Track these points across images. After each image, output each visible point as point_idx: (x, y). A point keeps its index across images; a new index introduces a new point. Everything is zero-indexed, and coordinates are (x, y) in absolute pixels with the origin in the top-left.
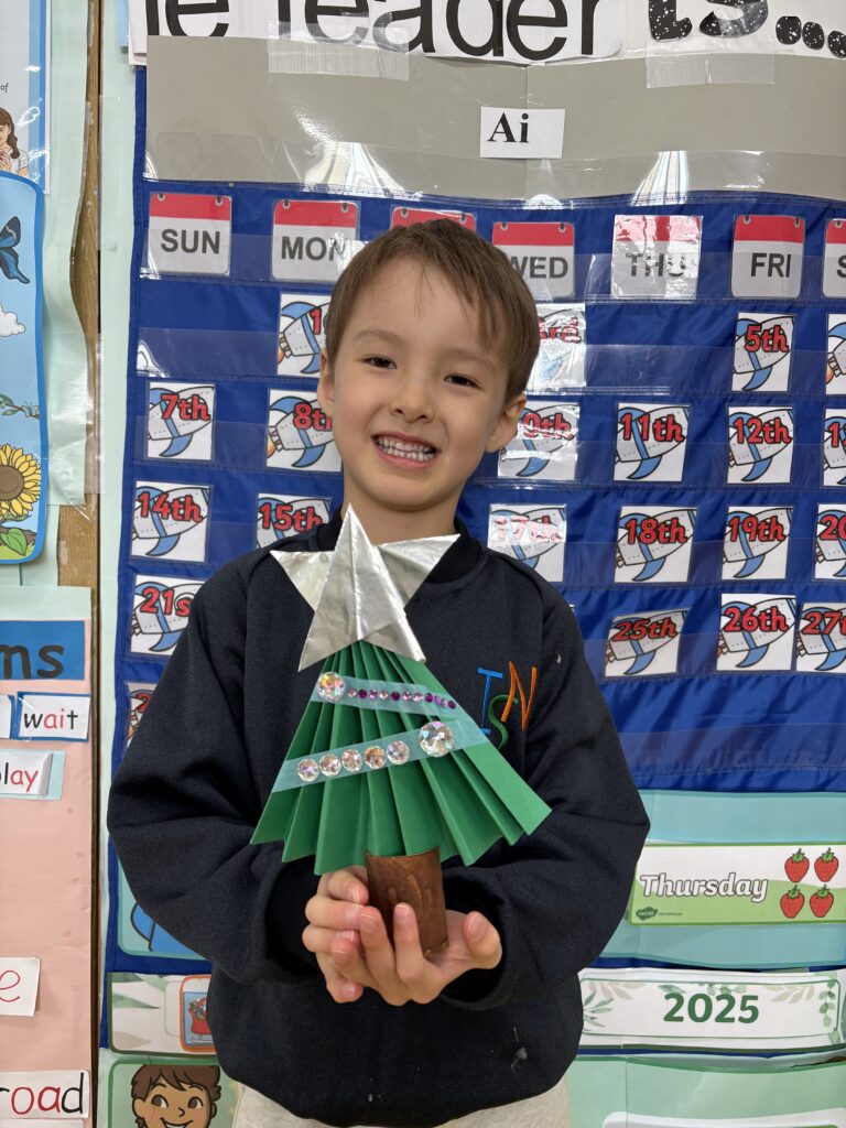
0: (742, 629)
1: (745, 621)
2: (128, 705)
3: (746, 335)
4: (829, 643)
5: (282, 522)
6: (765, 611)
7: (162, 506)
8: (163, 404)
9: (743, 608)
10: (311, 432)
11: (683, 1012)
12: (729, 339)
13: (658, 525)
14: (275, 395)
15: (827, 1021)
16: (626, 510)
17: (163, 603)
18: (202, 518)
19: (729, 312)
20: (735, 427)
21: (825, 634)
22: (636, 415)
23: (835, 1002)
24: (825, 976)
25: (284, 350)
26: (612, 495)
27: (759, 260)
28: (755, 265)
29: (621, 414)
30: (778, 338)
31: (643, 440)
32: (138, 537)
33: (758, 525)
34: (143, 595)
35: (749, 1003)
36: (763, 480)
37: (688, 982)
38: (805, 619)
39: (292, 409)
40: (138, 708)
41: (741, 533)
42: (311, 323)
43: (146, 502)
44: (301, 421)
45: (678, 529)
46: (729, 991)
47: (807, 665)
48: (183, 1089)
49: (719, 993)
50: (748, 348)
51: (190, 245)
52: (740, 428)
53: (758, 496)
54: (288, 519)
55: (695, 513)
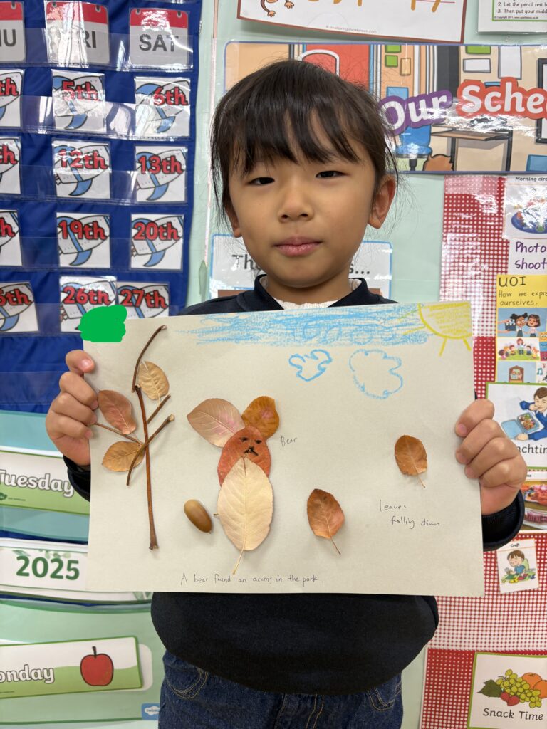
0: (76, 302)
1: (79, 297)
6: (92, 290)
9: (76, 287)
11: (29, 569)
33: (83, 228)
35: (73, 566)
36: (86, 196)
37: (33, 549)
41: (70, 233)
45: (5, 226)
46: (59, 556)
49: (52, 557)
55: (16, 214)
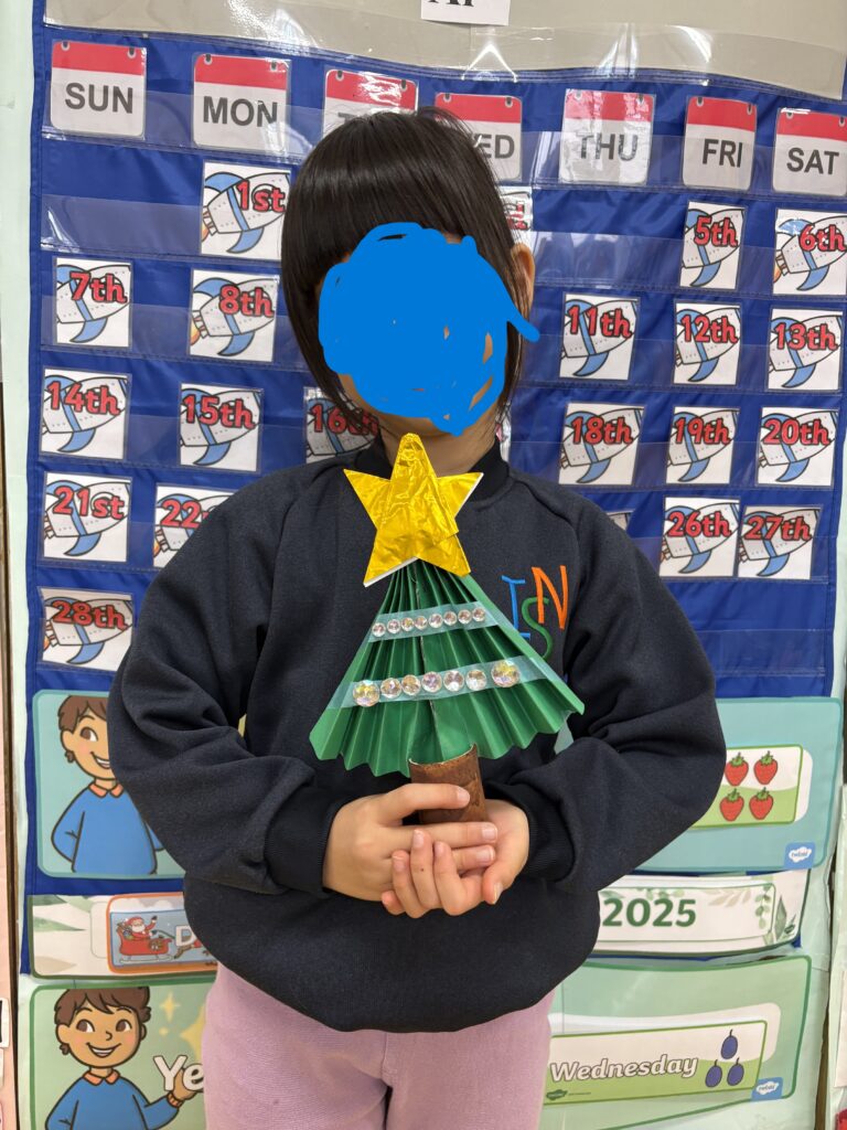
0: (685, 534)
1: (689, 525)
2: (43, 614)
3: (696, 226)
4: (770, 548)
5: (208, 416)
6: (708, 516)
7: (74, 398)
8: (72, 282)
9: (687, 512)
10: (239, 316)
11: (622, 916)
12: (678, 231)
13: (604, 425)
14: (199, 276)
15: (762, 924)
16: (573, 408)
17: (78, 503)
18: (120, 411)
19: (680, 200)
20: (682, 324)
21: (766, 539)
22: (583, 308)
23: (770, 905)
24: (761, 880)
25: (208, 227)
26: (558, 393)
27: (711, 146)
28: (707, 151)
29: (568, 306)
30: (727, 231)
31: (590, 335)
32: (48, 431)
33: (704, 427)
34: (55, 495)
35: (687, 907)
36: (708, 381)
37: (627, 887)
38: (748, 523)
39: (218, 292)
40: (53, 617)
41: (687, 435)
42: (239, 196)
43: (56, 393)
44: (227, 305)
45: (623, 430)
46: (667, 895)
47: (749, 571)
48: (111, 1013)
49: (657, 898)
50: (697, 240)
51: (99, 101)
52: (688, 325)
53: (703, 398)
54: (214, 411)
55: (641, 412)
